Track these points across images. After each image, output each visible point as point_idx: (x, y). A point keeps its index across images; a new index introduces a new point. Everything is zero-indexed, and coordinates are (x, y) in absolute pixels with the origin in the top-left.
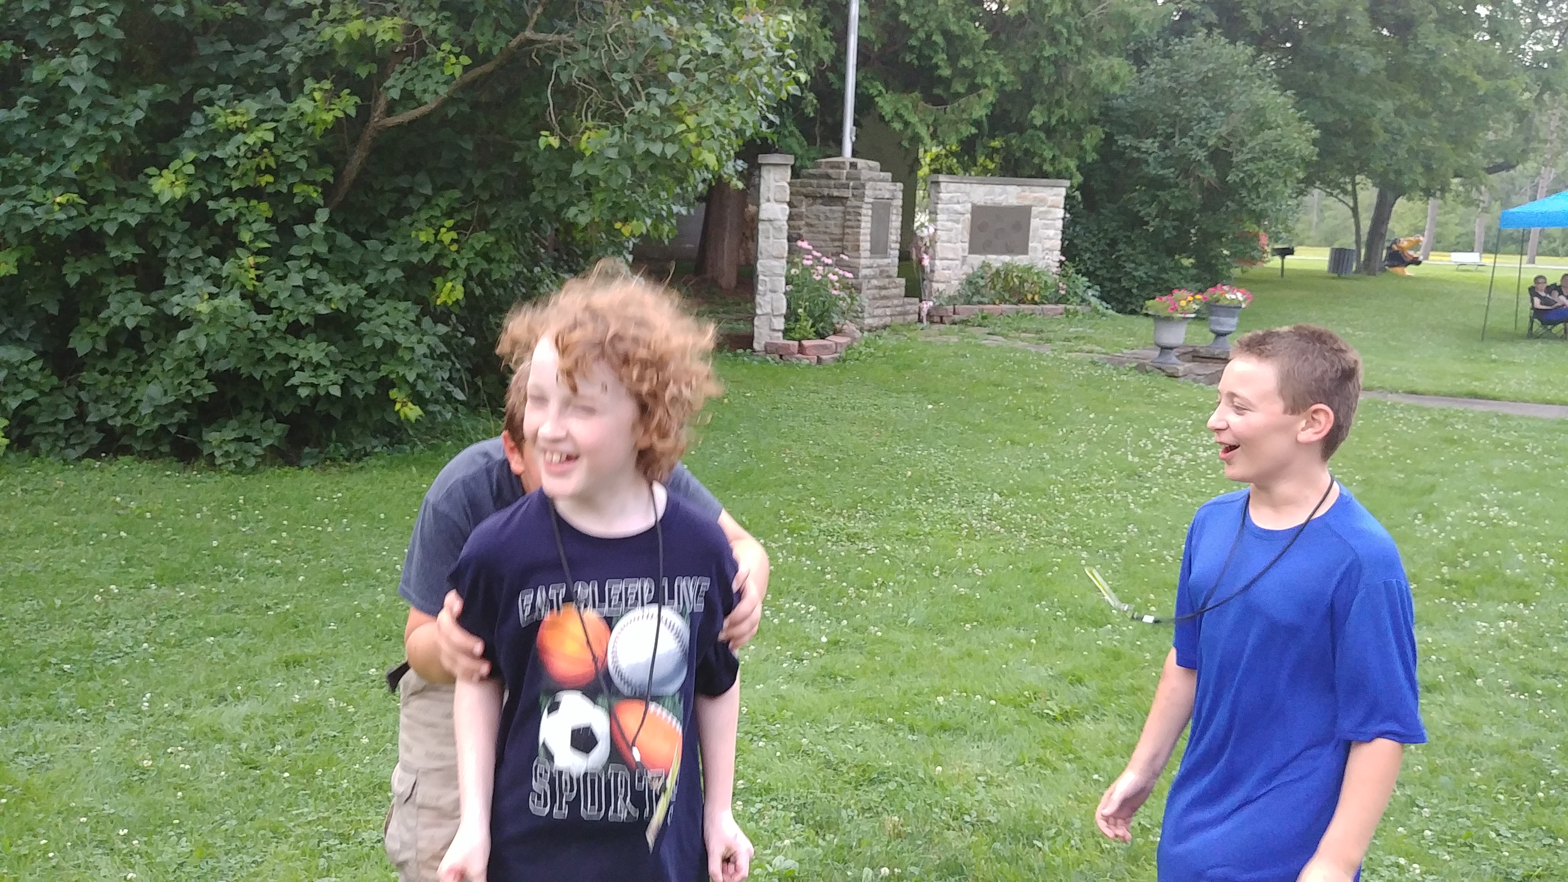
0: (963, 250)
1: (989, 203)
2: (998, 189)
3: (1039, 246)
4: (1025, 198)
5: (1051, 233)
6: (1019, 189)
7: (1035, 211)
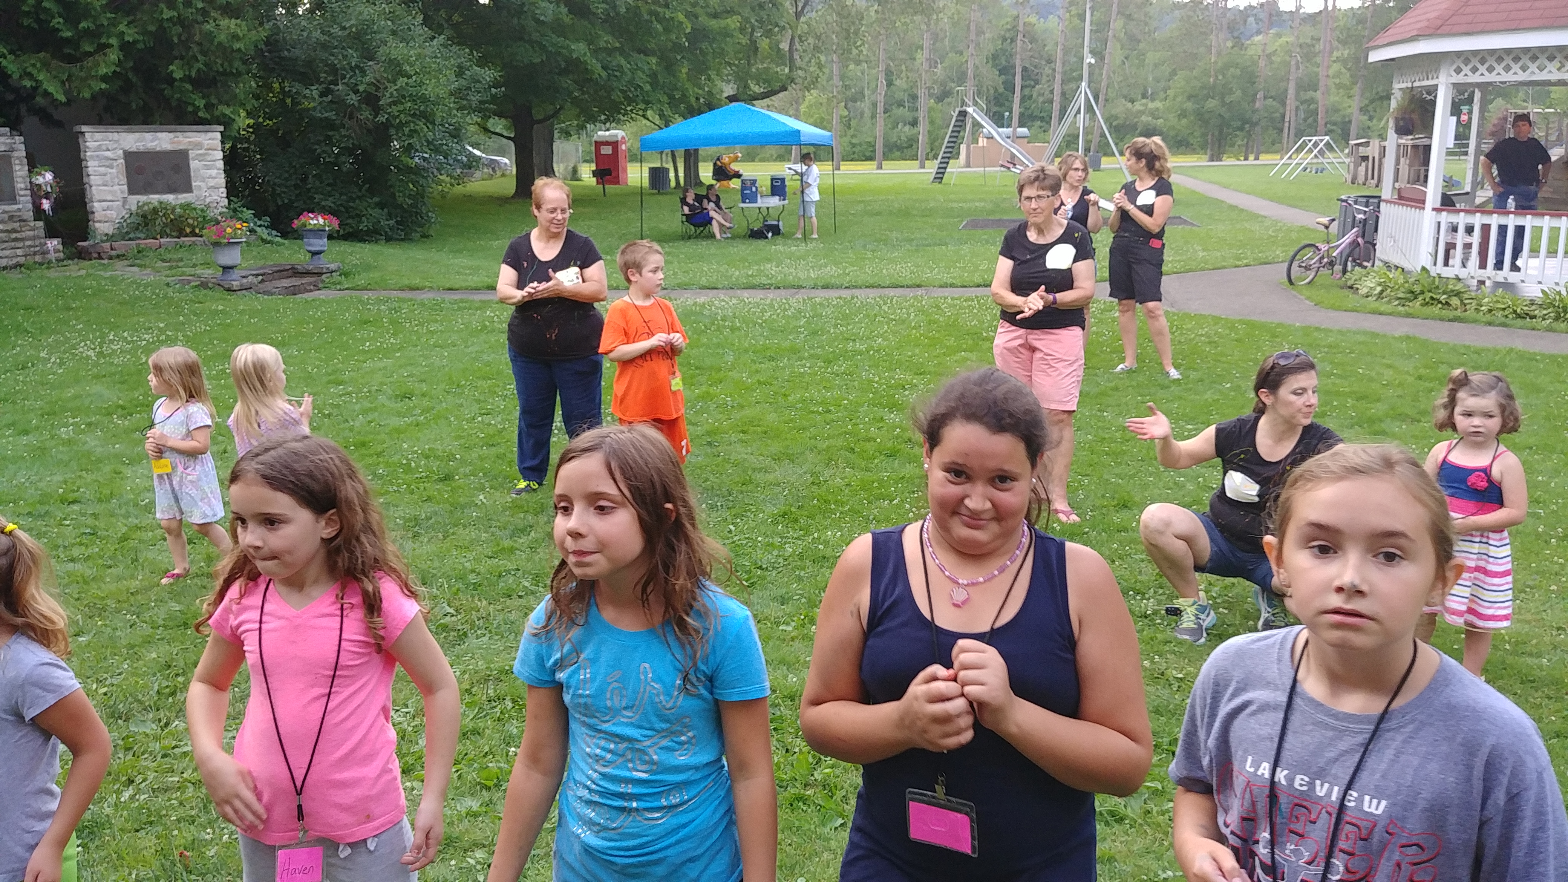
0: (122, 192)
1: (142, 149)
2: (148, 136)
3: (202, 184)
4: (179, 143)
5: (214, 172)
6: (172, 135)
7: (192, 154)
